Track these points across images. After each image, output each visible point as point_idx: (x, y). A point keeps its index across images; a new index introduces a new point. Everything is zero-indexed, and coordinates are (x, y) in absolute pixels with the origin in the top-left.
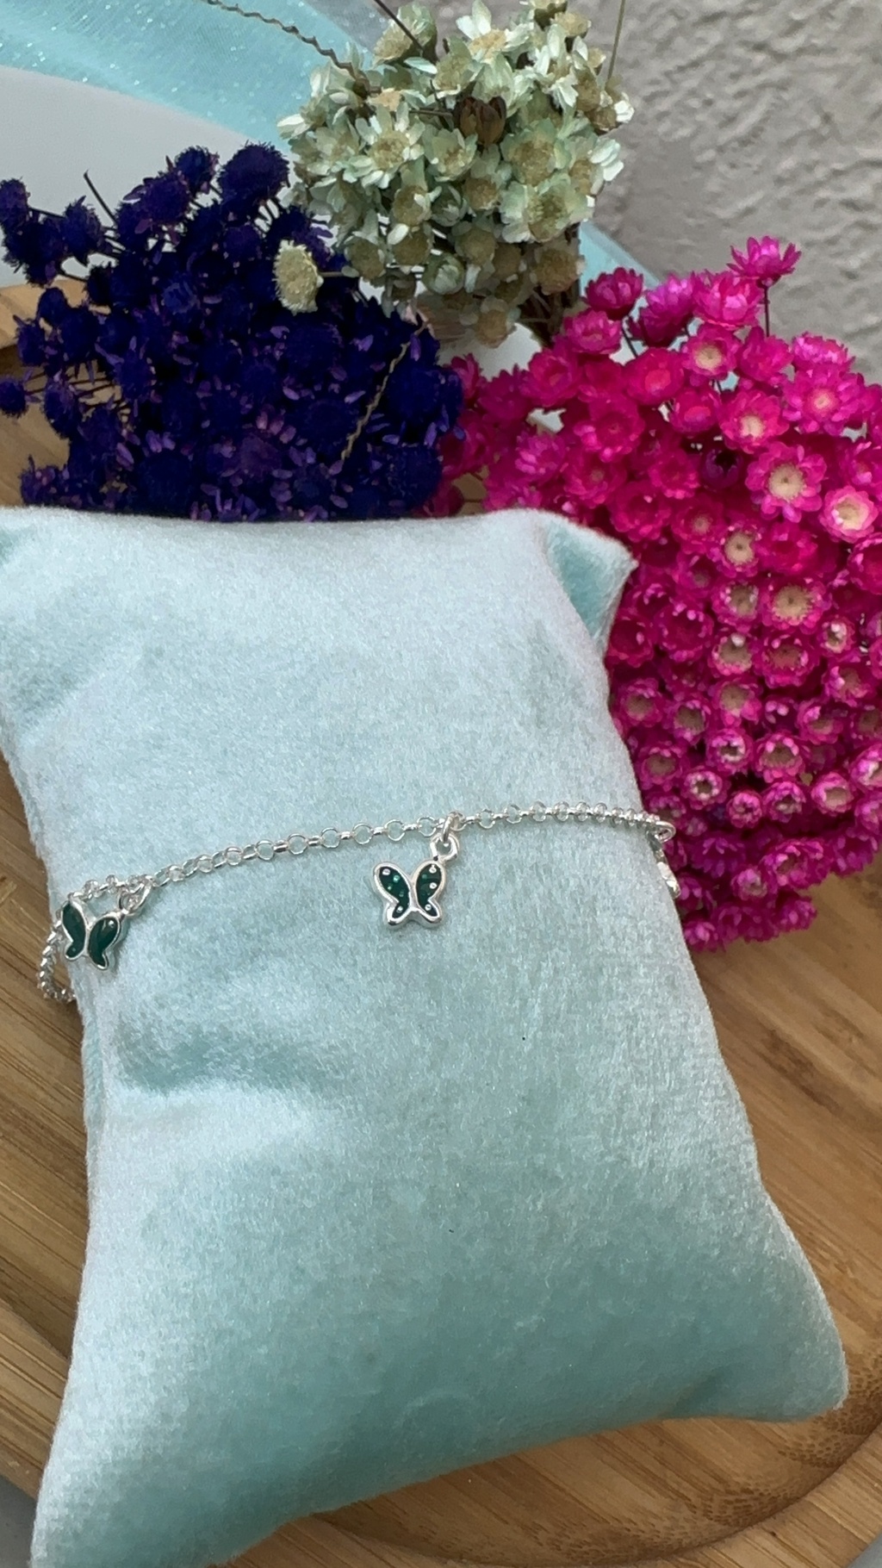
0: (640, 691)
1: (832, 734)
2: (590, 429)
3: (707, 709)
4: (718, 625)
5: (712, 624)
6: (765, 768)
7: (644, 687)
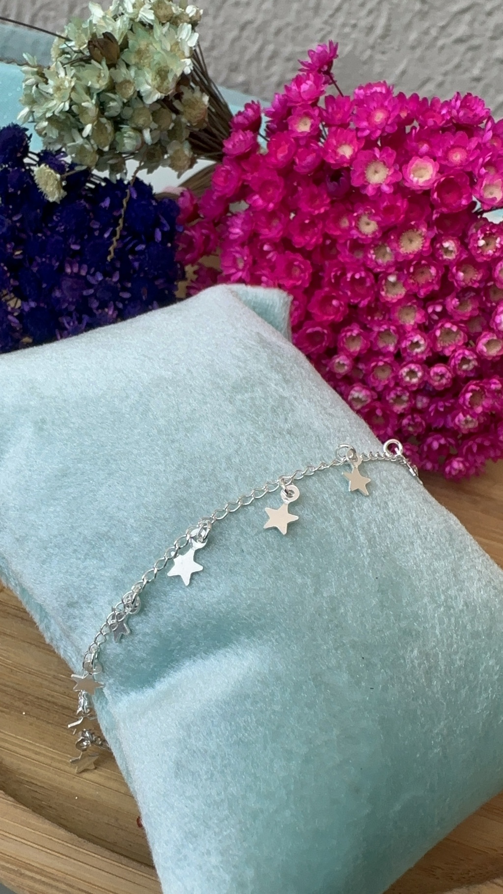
0: (349, 334)
1: (473, 309)
2: (257, 197)
3: (393, 328)
4: (376, 275)
5: (372, 276)
6: (444, 348)
7: (352, 330)
